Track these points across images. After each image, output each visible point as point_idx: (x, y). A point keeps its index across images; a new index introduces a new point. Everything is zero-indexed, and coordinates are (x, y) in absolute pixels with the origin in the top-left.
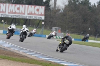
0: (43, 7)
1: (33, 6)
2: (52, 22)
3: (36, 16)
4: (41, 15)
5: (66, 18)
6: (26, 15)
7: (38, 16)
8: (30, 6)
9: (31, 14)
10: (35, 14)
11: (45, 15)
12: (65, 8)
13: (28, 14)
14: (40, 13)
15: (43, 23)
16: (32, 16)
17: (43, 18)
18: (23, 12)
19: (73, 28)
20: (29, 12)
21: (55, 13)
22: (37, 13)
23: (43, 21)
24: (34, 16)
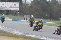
0: (18, 3)
1: (12, 3)
2: (24, 12)
3: (14, 8)
4: (17, 7)
5: (33, 9)
6: (8, 8)
7: (15, 9)
8: (10, 3)
9: (11, 7)
10: (13, 7)
11: (20, 8)
12: (32, 3)
13: (9, 7)
14: (16, 7)
15: (19, 13)
16: (12, 8)
17: (18, 9)
18: (6, 6)
19: (37, 15)
20: (10, 6)
21: (26, 6)
22: (15, 6)
23: (18, 11)
24: (13, 8)
